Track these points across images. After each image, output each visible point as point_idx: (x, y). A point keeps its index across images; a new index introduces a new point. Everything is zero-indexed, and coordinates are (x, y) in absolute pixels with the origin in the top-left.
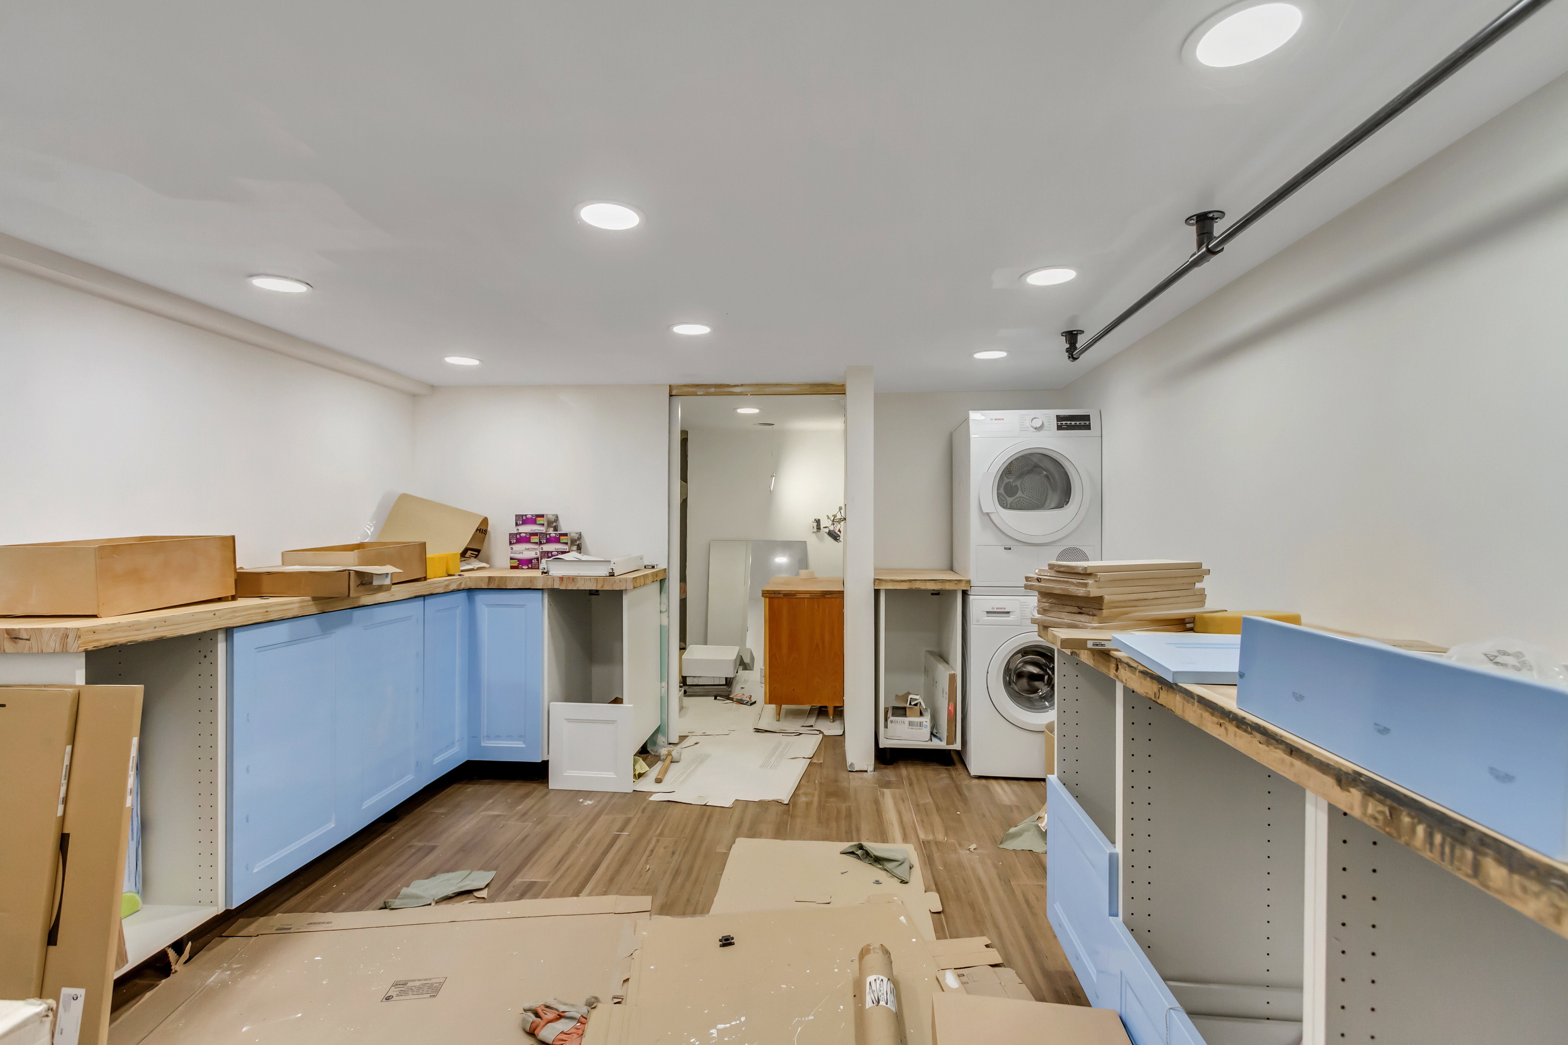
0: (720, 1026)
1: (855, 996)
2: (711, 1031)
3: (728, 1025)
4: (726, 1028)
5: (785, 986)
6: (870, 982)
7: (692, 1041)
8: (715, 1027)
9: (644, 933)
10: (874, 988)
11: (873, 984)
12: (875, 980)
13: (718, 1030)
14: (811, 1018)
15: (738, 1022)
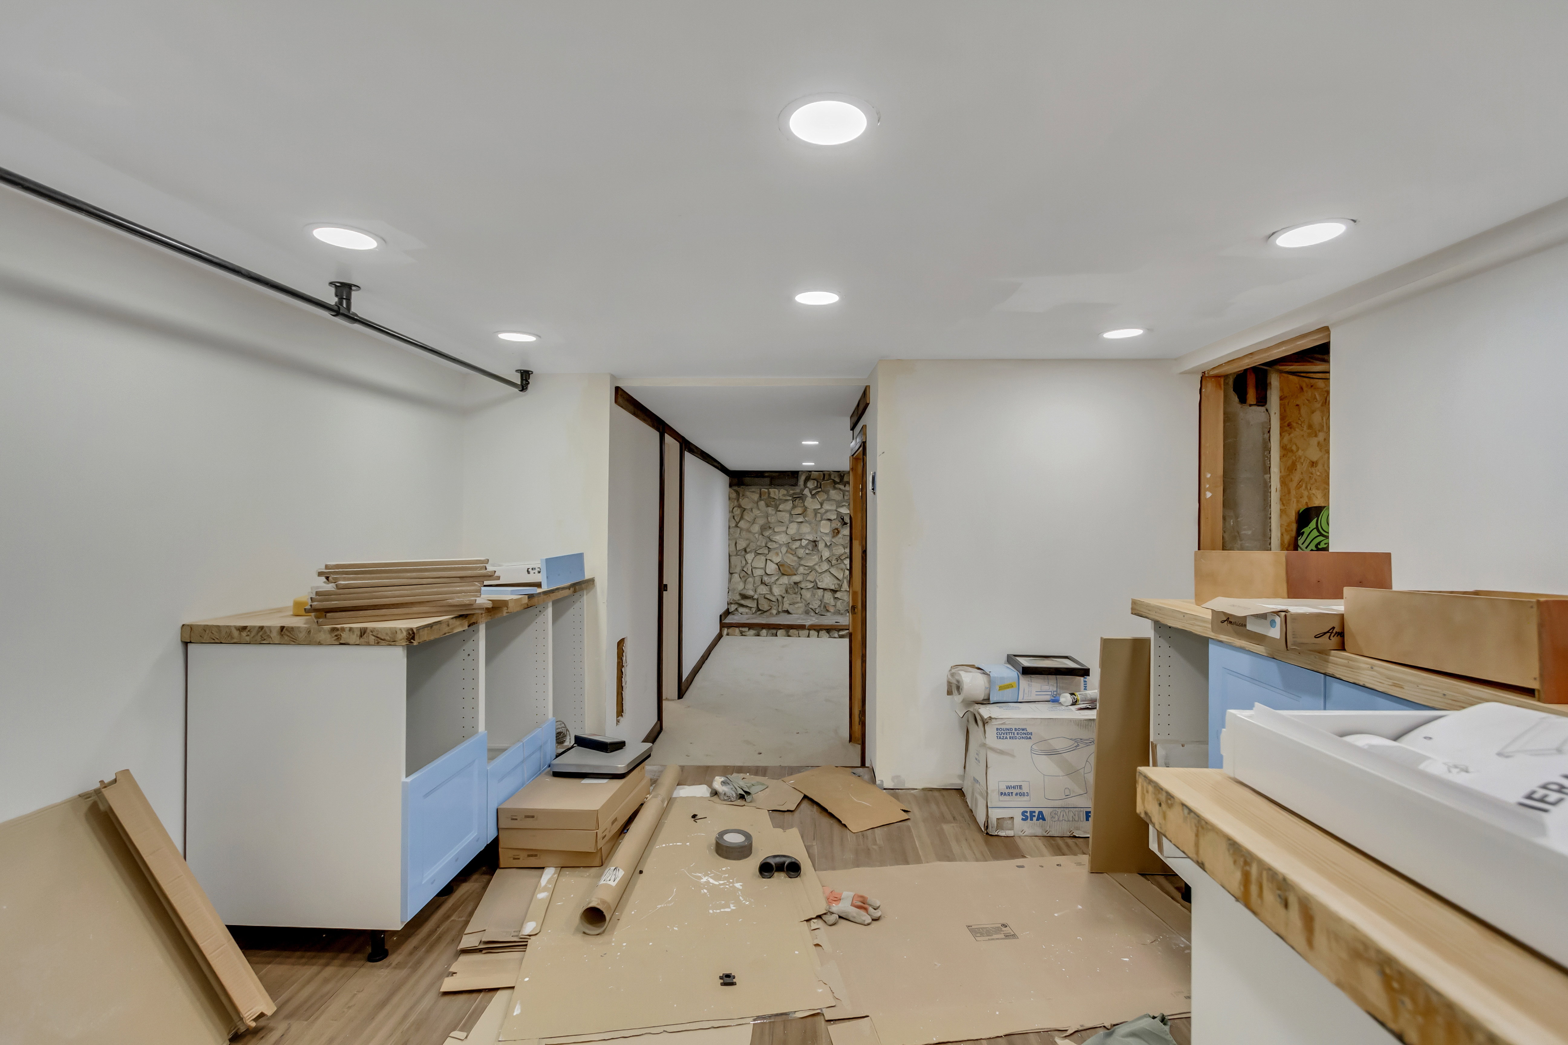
0: (729, 910)
1: (619, 920)
2: (735, 908)
3: (722, 910)
4: (724, 909)
5: (675, 928)
6: (614, 881)
7: (748, 903)
8: (732, 910)
9: (821, 990)
10: (613, 877)
11: (612, 879)
12: (610, 880)
13: (730, 907)
14: (659, 906)
15: (715, 911)
